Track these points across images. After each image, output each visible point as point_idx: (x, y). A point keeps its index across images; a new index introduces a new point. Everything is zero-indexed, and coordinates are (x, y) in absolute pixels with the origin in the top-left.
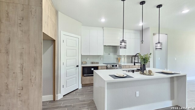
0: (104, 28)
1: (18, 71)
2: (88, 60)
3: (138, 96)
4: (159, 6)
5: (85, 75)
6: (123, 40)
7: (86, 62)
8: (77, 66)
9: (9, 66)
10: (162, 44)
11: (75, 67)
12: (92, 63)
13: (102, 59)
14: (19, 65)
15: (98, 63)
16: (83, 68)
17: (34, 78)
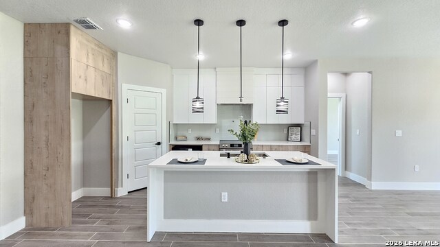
0: (217, 70)
1: (43, 145)
2: (190, 132)
3: (226, 200)
4: (283, 23)
6: (198, 98)
7: (185, 137)
8: (159, 144)
9: (34, 139)
10: (287, 102)
11: (154, 144)
12: (198, 139)
13: (218, 132)
14: (44, 138)
15: (209, 139)
17: (61, 155)
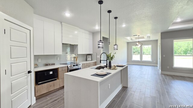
0: (63, 23)
4: (116, 18)
5: (40, 83)
8: (29, 72)
11: (26, 73)
13: (58, 59)
15: (54, 64)
16: (37, 73)
